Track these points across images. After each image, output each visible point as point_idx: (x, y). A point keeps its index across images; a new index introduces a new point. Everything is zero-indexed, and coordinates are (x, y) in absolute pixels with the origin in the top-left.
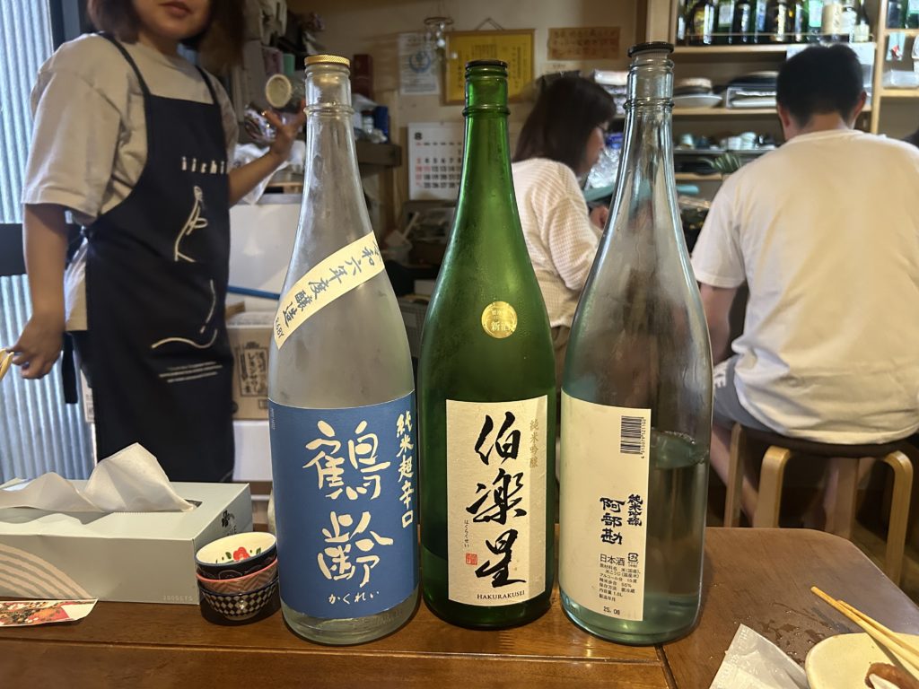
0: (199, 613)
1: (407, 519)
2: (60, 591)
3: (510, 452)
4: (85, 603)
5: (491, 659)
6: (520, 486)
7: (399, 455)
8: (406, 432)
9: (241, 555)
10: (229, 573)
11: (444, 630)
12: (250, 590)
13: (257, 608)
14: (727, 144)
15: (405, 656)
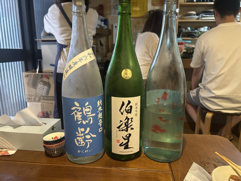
0: (44, 154)
1: (101, 130)
2: (8, 147)
3: (129, 111)
4: (14, 150)
5: (123, 169)
6: (132, 121)
7: (98, 112)
8: (100, 105)
9: (56, 138)
10: (51, 143)
11: (111, 161)
12: (57, 148)
13: (59, 153)
14: (200, 30)
15: (99, 168)
